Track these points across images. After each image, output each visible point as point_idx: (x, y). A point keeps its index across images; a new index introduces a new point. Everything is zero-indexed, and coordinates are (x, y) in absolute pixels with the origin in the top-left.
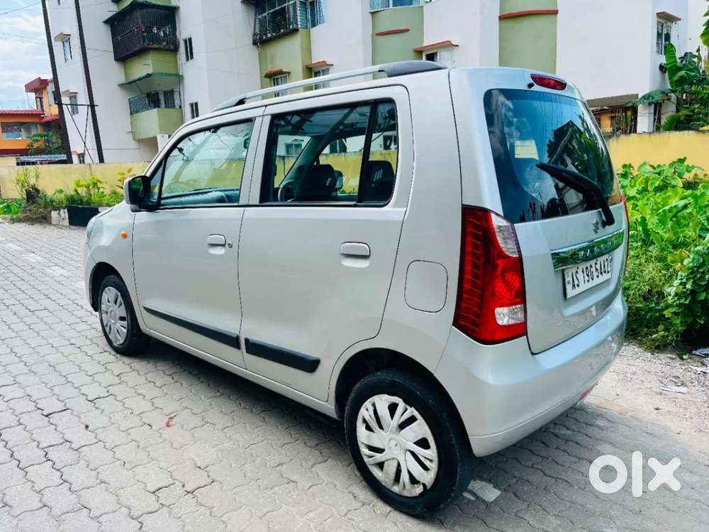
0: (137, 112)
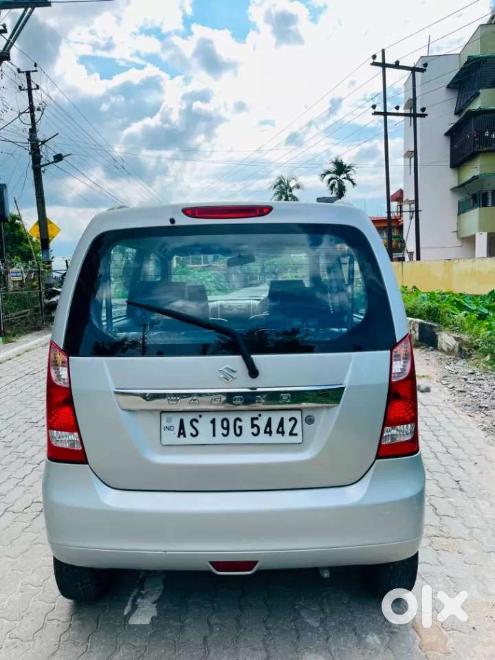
0: (464, 212)
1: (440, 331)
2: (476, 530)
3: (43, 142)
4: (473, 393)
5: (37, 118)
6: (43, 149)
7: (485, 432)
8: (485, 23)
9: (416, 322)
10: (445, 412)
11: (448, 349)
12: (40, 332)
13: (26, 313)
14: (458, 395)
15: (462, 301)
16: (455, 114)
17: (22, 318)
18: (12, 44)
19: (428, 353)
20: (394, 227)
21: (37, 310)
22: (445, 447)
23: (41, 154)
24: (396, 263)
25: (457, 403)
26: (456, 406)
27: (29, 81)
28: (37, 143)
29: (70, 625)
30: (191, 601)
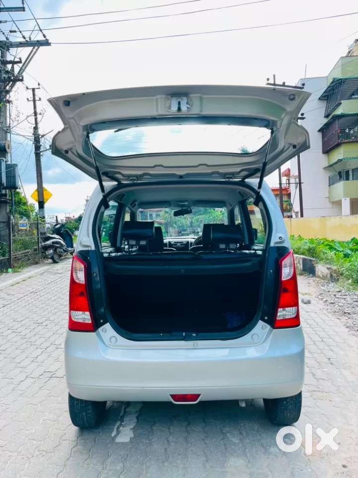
0: (332, 184)
1: (317, 263)
2: (342, 388)
3: (43, 136)
4: (340, 304)
5: (39, 120)
6: (42, 140)
7: (348, 329)
8: (345, 56)
9: (301, 258)
10: (320, 316)
11: (323, 276)
12: (37, 265)
13: (28, 252)
14: (329, 305)
15: (333, 244)
16: (325, 117)
17: (25, 256)
18: (24, 70)
19: (309, 279)
20: (284, 194)
21: (35, 250)
22: (321, 338)
23: (41, 143)
24: (287, 219)
25: (329, 310)
26: (329, 313)
27: (34, 95)
28: (38, 137)
29: (77, 443)
30: (155, 428)
